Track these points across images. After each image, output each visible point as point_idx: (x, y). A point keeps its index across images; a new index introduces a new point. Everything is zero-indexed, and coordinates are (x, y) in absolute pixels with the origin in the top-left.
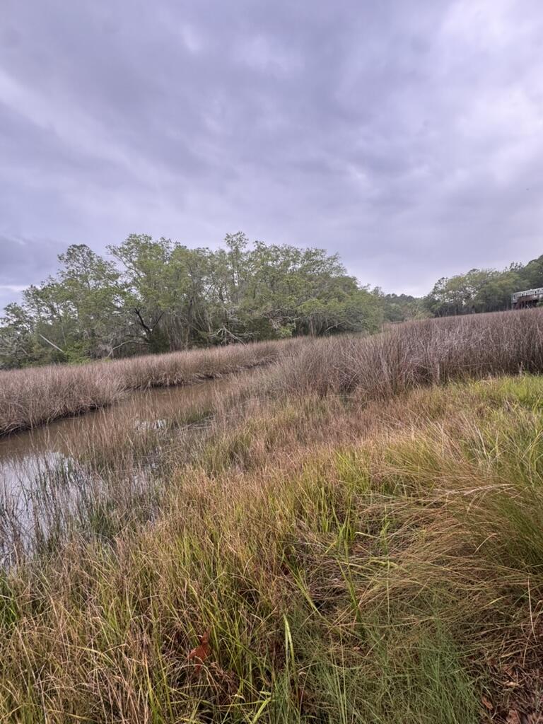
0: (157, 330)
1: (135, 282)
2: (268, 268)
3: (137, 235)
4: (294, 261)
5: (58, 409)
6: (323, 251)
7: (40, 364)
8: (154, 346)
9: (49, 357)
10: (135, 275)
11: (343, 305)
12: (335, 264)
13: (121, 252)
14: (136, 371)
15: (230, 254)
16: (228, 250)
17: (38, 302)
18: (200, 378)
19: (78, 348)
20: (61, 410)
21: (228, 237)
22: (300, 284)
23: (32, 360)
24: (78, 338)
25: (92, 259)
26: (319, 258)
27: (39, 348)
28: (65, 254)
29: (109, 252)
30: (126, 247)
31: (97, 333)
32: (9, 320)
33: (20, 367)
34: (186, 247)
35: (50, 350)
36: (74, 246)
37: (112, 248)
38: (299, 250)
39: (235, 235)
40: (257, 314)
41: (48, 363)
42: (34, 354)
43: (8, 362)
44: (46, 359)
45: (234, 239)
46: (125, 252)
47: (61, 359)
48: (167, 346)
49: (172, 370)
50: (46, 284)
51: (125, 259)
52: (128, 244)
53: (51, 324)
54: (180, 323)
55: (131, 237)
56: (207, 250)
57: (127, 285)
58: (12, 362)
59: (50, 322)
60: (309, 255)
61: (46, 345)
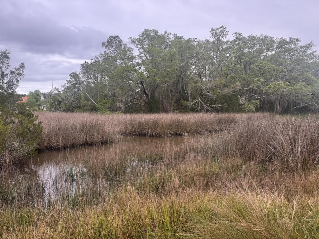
0: (153, 96)
1: (144, 62)
2: (243, 54)
3: (149, 30)
4: (268, 49)
5: (82, 140)
6: (297, 40)
7: (84, 111)
8: (150, 107)
9: (89, 107)
10: (144, 58)
11: (309, 88)
12: (309, 51)
13: (137, 41)
14: (132, 124)
15: (213, 42)
16: (212, 40)
17: (87, 72)
18: (171, 134)
19: (104, 103)
20: (84, 141)
21: (213, 30)
22: (269, 69)
23: (79, 107)
24: (106, 96)
25: (121, 45)
26: (293, 46)
27: (84, 101)
28: (106, 42)
29: (130, 42)
30: (141, 38)
31: (116, 95)
32: (71, 82)
33: (73, 111)
34: (183, 37)
35: (90, 103)
36: (112, 37)
37: (132, 39)
38: (274, 39)
39: (217, 29)
40: (226, 90)
41: (88, 111)
42: (81, 104)
43: (68, 108)
44: (86, 108)
45: (217, 31)
46: (139, 42)
47: (94, 109)
48: (158, 108)
49: (153, 126)
50: (93, 61)
51: (139, 46)
52: (143, 36)
53: (93, 86)
54: (170, 93)
55: (145, 31)
56: (196, 40)
57: (138, 64)
58: (69, 108)
59: (92, 85)
60: (283, 43)
61: (88, 100)
